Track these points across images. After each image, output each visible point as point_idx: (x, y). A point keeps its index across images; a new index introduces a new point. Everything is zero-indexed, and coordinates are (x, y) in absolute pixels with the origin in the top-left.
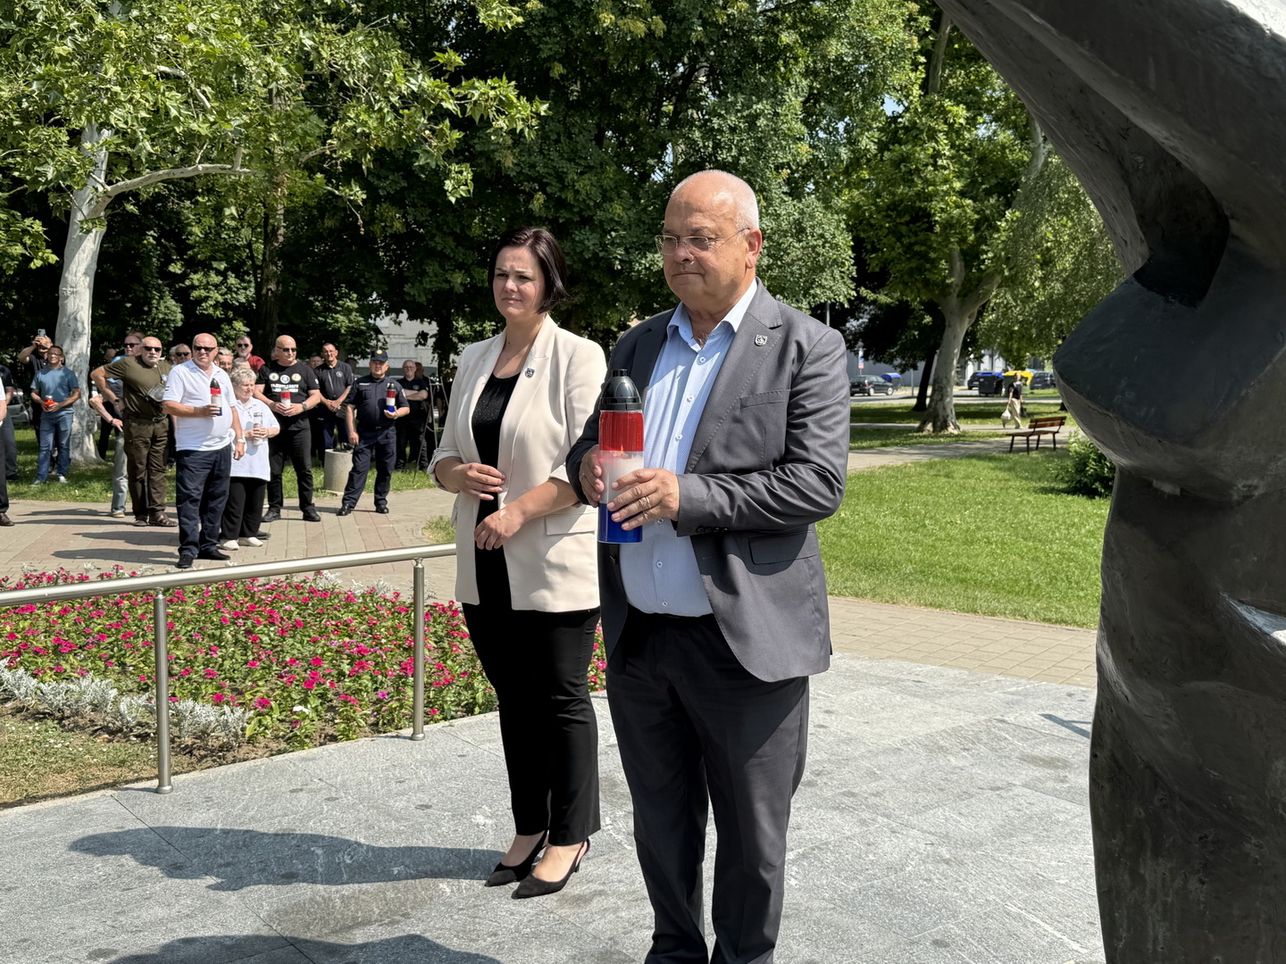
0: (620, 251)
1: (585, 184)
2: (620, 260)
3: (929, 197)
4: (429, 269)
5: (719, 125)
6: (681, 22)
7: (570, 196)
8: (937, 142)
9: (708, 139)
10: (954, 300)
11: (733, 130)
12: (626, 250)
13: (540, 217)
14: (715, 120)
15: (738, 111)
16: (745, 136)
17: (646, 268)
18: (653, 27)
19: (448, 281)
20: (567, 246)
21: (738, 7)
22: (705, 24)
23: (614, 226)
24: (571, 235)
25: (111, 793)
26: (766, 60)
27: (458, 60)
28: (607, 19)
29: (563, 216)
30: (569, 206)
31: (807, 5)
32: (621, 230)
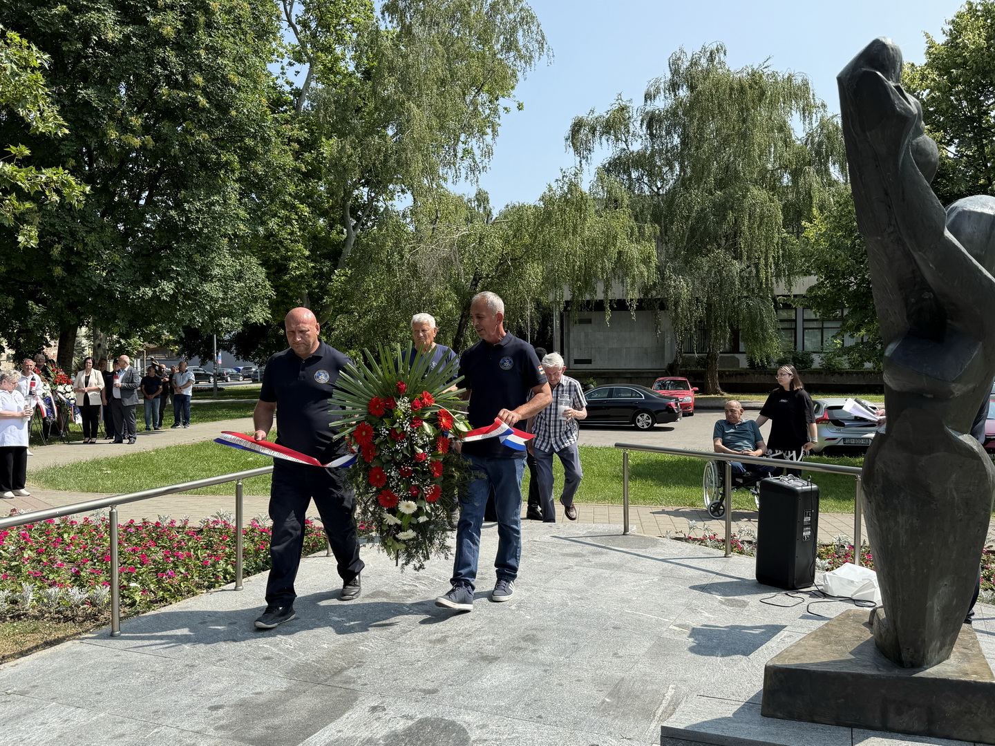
0: (120, 286)
2: (120, 292)
3: (288, 259)
5: (189, 208)
6: (165, 140)
9: (182, 216)
12: (123, 285)
15: (201, 200)
18: (146, 143)
20: (76, 280)
21: (203, 137)
22: (181, 145)
23: (113, 268)
24: (79, 273)
25: (77, 642)
26: (213, 170)
27: (27, 152)
28: (113, 134)
29: (74, 260)
30: (78, 253)
31: (242, 140)
32: (119, 271)
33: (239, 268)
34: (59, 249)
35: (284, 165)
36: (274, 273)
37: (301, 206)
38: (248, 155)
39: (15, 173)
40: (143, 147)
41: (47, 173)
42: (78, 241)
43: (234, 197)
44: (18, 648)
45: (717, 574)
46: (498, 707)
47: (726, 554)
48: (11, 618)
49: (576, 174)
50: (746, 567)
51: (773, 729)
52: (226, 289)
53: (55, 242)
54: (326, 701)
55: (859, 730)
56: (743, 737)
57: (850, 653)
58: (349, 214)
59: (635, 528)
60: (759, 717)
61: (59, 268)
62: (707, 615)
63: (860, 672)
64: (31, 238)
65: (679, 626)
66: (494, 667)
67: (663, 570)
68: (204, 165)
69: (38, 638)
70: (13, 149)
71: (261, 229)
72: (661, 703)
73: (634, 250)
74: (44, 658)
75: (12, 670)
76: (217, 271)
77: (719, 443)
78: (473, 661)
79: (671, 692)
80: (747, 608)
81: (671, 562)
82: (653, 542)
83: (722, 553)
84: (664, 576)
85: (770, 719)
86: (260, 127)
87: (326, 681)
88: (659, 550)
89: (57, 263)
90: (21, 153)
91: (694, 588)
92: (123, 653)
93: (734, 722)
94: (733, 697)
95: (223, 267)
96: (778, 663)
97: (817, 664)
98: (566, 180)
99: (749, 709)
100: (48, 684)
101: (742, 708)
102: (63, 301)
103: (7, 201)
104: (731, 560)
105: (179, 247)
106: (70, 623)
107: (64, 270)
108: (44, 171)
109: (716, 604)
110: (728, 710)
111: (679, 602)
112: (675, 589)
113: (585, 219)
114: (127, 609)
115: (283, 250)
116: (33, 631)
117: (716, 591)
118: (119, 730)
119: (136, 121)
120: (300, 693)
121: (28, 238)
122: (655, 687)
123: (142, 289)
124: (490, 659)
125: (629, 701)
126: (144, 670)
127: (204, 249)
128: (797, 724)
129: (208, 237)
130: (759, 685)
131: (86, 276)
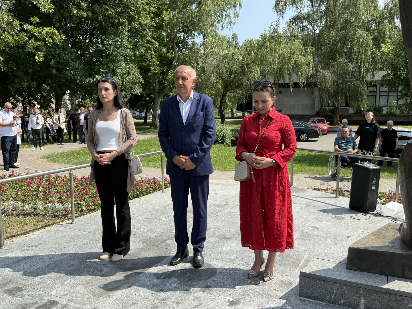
0: (79, 77)
1: (67, 57)
2: (79, 80)
3: (150, 66)
4: (16, 81)
5: (107, 43)
6: (96, 13)
7: (62, 61)
8: (151, 51)
9: (104, 47)
10: (157, 94)
11: (111, 45)
12: (80, 77)
13: (53, 67)
14: (105, 42)
15: (112, 40)
16: (114, 47)
17: (87, 83)
18: (89, 15)
19: (22, 85)
20: (61, 75)
21: (112, 11)
22: (102, 15)
23: (76, 70)
24: (62, 72)
25: (58, 226)
26: (116, 26)
27: (38, 20)
28: (75, 11)
29: (60, 67)
30: (62, 64)
31: (128, 12)
32: (78, 71)
33: (128, 70)
34: (54, 62)
35: (147, 24)
36: (144, 72)
37: (155, 42)
38: (131, 20)
39: (33, 29)
40: (88, 16)
41: (47, 30)
42: (61, 58)
43: (125, 39)
44: (35, 228)
45: (332, 205)
46: (230, 259)
47: (336, 196)
48: (33, 215)
49: (277, 25)
50: (345, 202)
51: (351, 275)
52: (123, 79)
53: (52, 59)
54: (158, 253)
55: (391, 277)
56: (337, 278)
57: (389, 243)
58: (175, 45)
59: (296, 184)
60: (345, 269)
61: (54, 70)
62: (325, 222)
63: (393, 251)
64: (40, 57)
65: (312, 227)
66: (229, 242)
67: (307, 203)
68: (113, 25)
69: (43, 224)
70: (32, 19)
71: (137, 52)
72: (302, 261)
73: (302, 60)
74: (44, 232)
75: (31, 237)
76: (119, 71)
77: (337, 147)
78: (221, 239)
79: (306, 256)
80: (344, 220)
81: (311, 199)
82: (303, 191)
83: (335, 196)
84: (307, 205)
85: (350, 270)
86: (136, 7)
87: (158, 245)
88: (306, 194)
89: (53, 68)
90: (35, 20)
91: (320, 211)
92: (76, 231)
93: (333, 271)
94: (333, 260)
95: (122, 69)
96: (355, 246)
97: (373, 247)
98: (272, 27)
99: (341, 266)
100: (45, 243)
101: (338, 265)
102: (56, 84)
103: (30, 42)
104: (339, 199)
105: (103, 60)
106: (56, 218)
107: (56, 71)
108: (45, 28)
109: (330, 218)
110: (331, 266)
111: (313, 217)
112: (312, 211)
113: (280, 46)
114: (79, 213)
115: (148, 62)
116: (41, 221)
117: (331, 213)
118: (72, 263)
119: (84, 5)
120: (147, 250)
121: (39, 57)
122: (299, 253)
123: (88, 79)
124: (228, 239)
125: (287, 259)
126: (84, 238)
127: (113, 62)
128: (362, 273)
129: (115, 56)
130: (346, 255)
131: (65, 73)
